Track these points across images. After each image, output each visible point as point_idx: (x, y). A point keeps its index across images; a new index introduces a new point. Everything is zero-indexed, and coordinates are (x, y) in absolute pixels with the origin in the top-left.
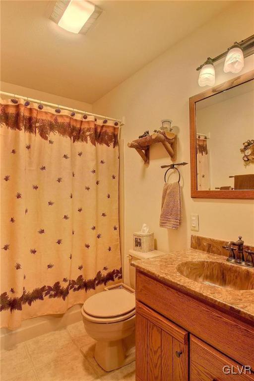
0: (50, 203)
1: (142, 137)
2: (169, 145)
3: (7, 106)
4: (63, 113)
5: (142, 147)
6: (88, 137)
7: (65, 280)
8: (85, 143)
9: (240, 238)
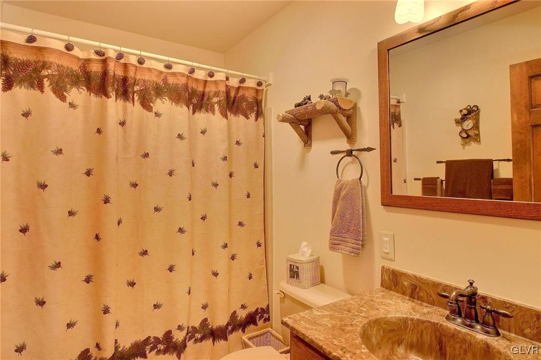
0: (157, 209)
1: (299, 105)
2: (344, 120)
3: (88, 61)
4: (176, 69)
5: (300, 121)
6: (216, 105)
7: (180, 328)
8: (211, 114)
9: (471, 284)
